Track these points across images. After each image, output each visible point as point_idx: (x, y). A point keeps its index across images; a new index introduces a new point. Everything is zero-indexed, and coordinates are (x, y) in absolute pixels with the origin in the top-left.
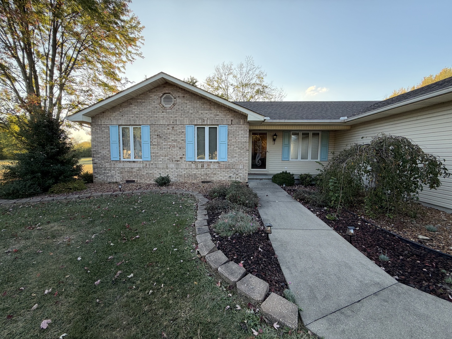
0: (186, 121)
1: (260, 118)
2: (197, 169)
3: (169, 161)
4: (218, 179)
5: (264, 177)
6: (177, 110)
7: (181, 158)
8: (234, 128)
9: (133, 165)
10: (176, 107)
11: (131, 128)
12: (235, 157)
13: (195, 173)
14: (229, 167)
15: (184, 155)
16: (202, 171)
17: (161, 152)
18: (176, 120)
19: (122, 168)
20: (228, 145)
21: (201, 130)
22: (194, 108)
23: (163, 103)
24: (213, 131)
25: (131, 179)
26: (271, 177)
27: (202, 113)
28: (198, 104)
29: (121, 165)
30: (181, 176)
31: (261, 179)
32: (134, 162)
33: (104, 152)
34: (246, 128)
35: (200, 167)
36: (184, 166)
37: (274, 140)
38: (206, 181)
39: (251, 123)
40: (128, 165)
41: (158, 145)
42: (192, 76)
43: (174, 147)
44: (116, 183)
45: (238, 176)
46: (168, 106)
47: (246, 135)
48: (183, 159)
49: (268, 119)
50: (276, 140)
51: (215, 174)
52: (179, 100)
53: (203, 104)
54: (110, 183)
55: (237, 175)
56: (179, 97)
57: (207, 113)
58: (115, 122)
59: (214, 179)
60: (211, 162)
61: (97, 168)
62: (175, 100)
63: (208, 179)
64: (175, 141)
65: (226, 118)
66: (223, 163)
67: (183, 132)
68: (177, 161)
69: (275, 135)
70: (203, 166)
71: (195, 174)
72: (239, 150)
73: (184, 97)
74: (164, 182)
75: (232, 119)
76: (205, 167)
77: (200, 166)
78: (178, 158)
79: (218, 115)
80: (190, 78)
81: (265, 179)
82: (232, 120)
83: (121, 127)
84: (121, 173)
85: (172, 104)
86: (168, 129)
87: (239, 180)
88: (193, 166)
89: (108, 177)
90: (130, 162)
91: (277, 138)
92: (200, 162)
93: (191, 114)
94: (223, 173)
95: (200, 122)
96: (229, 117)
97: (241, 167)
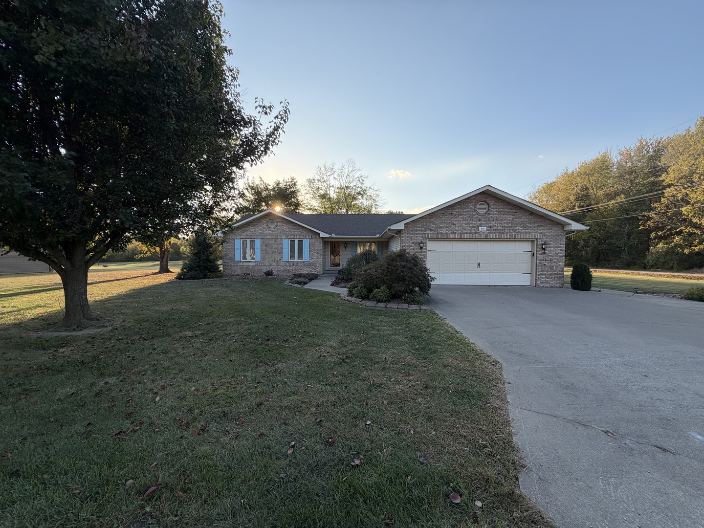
0: (284, 236)
1: (328, 236)
2: (290, 266)
3: (272, 261)
5: (335, 271)
6: (277, 230)
8: (313, 241)
9: (249, 264)
10: (277, 228)
11: (248, 241)
12: (314, 258)
13: (289, 268)
14: (309, 265)
15: (281, 257)
16: (293, 268)
17: (267, 256)
18: (277, 236)
19: (242, 266)
20: (309, 251)
21: (293, 242)
22: (288, 228)
23: (269, 225)
24: (300, 243)
25: (248, 272)
27: (293, 232)
28: (291, 226)
29: (241, 264)
30: (280, 270)
31: (332, 273)
32: (250, 262)
33: (231, 255)
34: (321, 240)
36: (281, 264)
37: (345, 247)
38: (295, 274)
39: (323, 238)
40: (245, 264)
41: (266, 251)
43: (275, 252)
44: (238, 275)
46: (272, 227)
47: (320, 245)
48: (281, 260)
49: (333, 236)
50: (347, 246)
51: (301, 269)
52: (279, 224)
53: (294, 226)
54: (233, 275)
55: (315, 270)
56: (279, 221)
57: (296, 232)
58: (238, 237)
59: (301, 272)
60: (299, 262)
61: (226, 266)
62: (277, 223)
63: (297, 272)
64: (276, 248)
65: (308, 235)
66: (306, 262)
67: (281, 243)
68: (278, 261)
69: (346, 244)
70: (293, 265)
72: (317, 254)
73: (282, 221)
74: (269, 273)
76: (295, 265)
77: (292, 264)
78: (278, 259)
79: (303, 233)
82: (311, 237)
83: (242, 240)
84: (241, 269)
85: (275, 226)
86: (272, 241)
87: (316, 273)
88: (288, 264)
89: (232, 271)
90: (247, 262)
92: (292, 262)
93: (287, 232)
94: (306, 268)
95: (292, 237)
96: (310, 234)
97: (318, 265)
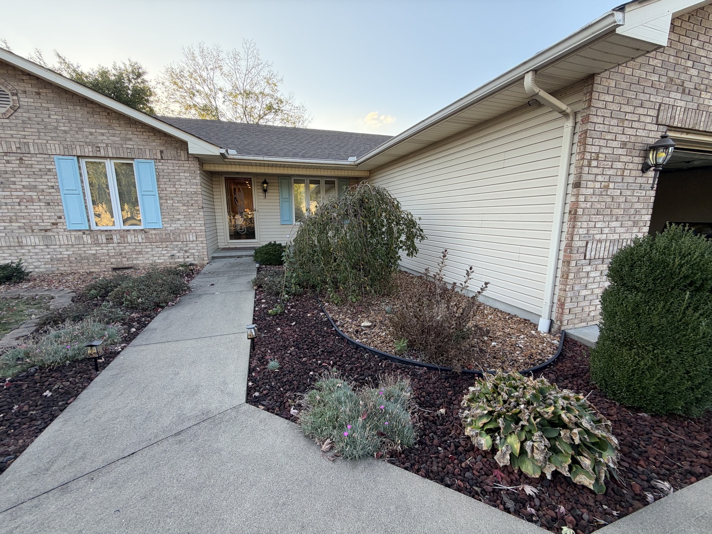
0: (54, 147)
1: (215, 151)
2: (98, 244)
3: (23, 231)
4: (147, 261)
5: (244, 253)
6: (24, 122)
7: (53, 224)
8: (168, 166)
10: (22, 114)
12: (179, 220)
13: (94, 252)
14: (165, 238)
15: (60, 218)
16: (111, 249)
18: (27, 144)
20: (160, 198)
21: (95, 168)
22: (70, 120)
26: (252, 252)
27: (91, 134)
28: (79, 113)
30: (60, 260)
31: (239, 257)
34: (195, 166)
35: (104, 241)
36: (63, 240)
37: (265, 191)
38: (121, 266)
39: (201, 160)
42: (134, 60)
43: (31, 200)
45: (188, 254)
47: (194, 181)
48: (60, 226)
49: (232, 153)
50: (269, 191)
51: (140, 253)
52: (24, 100)
53: (93, 113)
55: (186, 251)
56: (25, 92)
57: (103, 134)
59: (139, 262)
60: (128, 230)
62: (15, 98)
63: (126, 263)
64: (32, 188)
65: (148, 147)
66: (154, 232)
67: (49, 170)
68: (46, 231)
69: (265, 182)
70: (109, 239)
71: (94, 255)
72: (185, 208)
73: (39, 94)
74: (6, 274)
75: (162, 148)
76: (115, 240)
77: (103, 238)
78: (47, 224)
79: (130, 139)
80: (128, 63)
81: (246, 256)
82: (162, 152)
85: (8, 107)
86: (8, 162)
87: (190, 260)
88: (87, 239)
91: (269, 188)
92: (103, 231)
93: (65, 132)
94: (157, 249)
95: (89, 151)
96: (156, 145)
97: (192, 237)
